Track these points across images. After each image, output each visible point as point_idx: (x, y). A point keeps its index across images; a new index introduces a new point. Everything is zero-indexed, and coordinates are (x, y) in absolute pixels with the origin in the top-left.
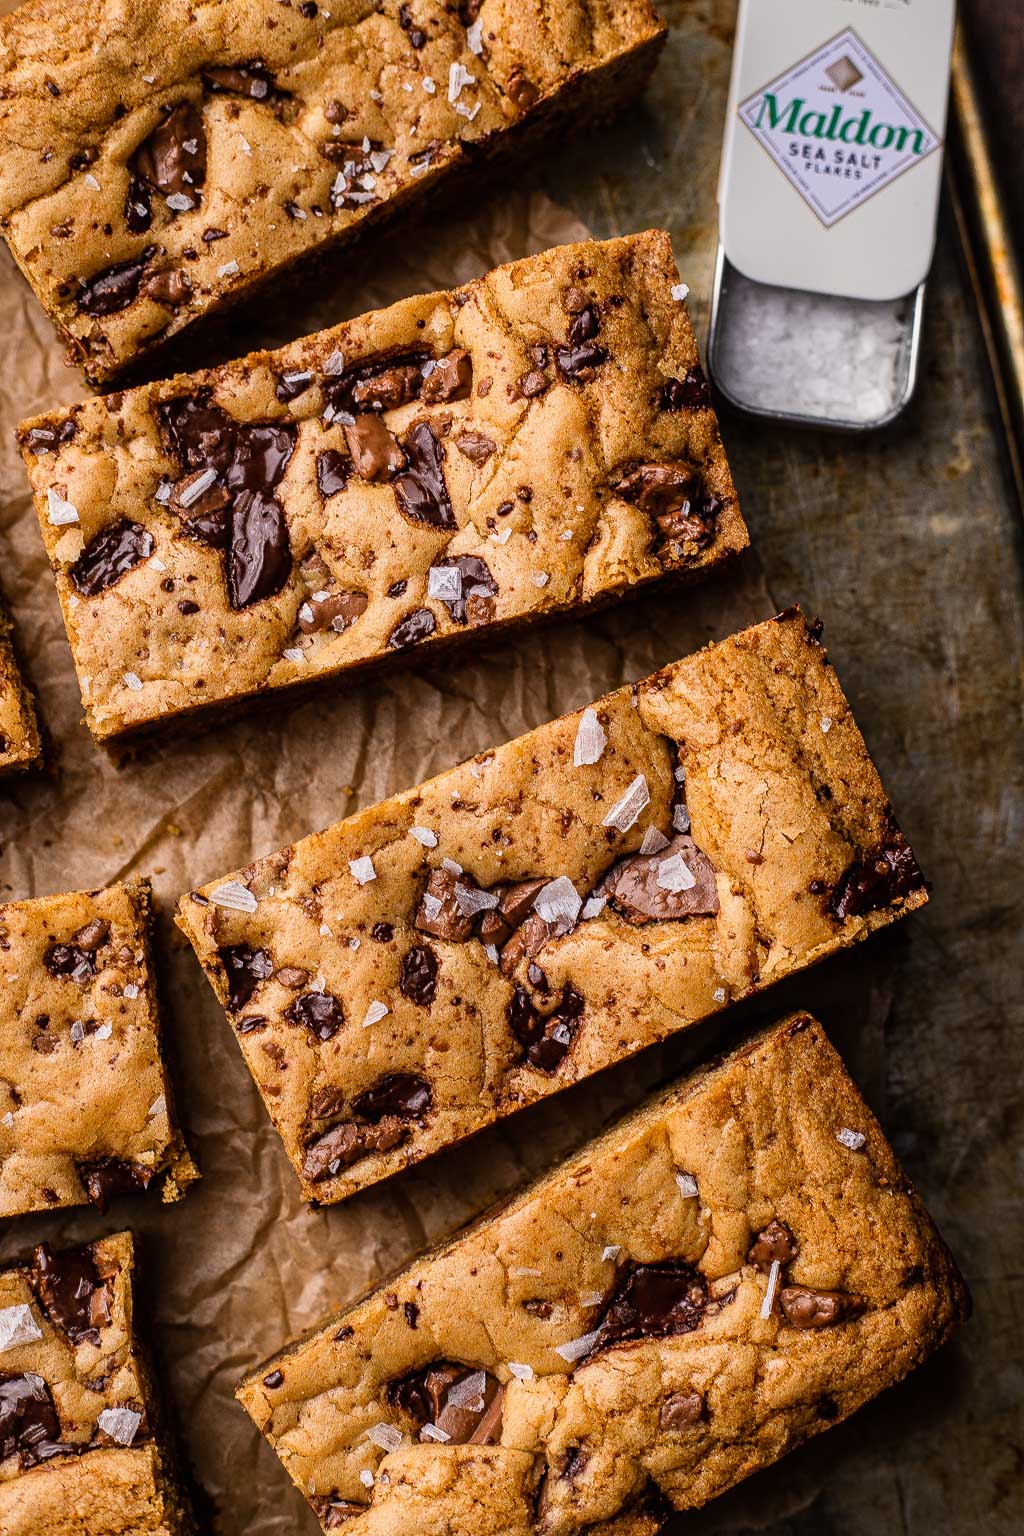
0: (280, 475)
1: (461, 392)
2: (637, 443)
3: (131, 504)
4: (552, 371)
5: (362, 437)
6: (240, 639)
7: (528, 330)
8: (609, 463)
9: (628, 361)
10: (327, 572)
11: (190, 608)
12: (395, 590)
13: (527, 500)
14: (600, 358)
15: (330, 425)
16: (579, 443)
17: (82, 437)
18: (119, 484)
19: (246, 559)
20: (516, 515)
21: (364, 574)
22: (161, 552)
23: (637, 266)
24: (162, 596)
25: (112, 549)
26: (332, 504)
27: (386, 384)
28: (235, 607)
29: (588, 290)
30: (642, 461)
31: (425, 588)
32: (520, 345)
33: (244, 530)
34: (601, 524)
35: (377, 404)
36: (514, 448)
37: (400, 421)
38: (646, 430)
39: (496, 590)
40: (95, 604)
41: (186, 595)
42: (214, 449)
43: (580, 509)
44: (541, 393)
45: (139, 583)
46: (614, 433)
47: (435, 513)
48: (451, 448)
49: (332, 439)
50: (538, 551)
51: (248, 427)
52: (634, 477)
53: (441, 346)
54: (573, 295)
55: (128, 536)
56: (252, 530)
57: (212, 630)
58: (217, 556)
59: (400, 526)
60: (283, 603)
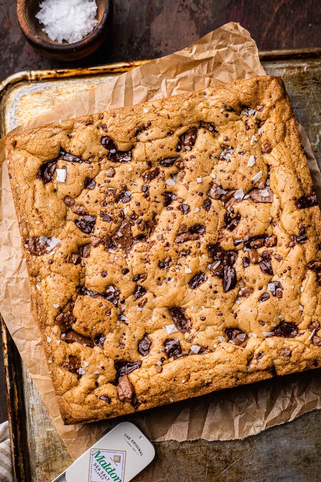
0: (234, 262)
1: (275, 245)
2: (314, 257)
3: (202, 269)
4: (295, 242)
5: (252, 254)
6: (226, 299)
7: (290, 232)
8: (308, 262)
9: (312, 239)
10: (245, 284)
11: (216, 292)
12: (260, 289)
13: (290, 270)
14: (306, 239)
15: (245, 251)
16: (302, 257)
17: (192, 254)
18: (200, 264)
19: (227, 281)
20: (287, 273)
21: (253, 285)
22: (209, 279)
23: (313, 217)
24: (210, 289)
25: (198, 279)
26: (246, 269)
27: (258, 242)
28: (225, 292)
29: (303, 224)
30: (315, 261)
31: (267, 288)
32: (288, 235)
33: (226, 274)
34: (306, 275)
35: (256, 247)
36: (287, 258)
37: (261, 251)
38: (316, 255)
39: (283, 289)
40: (195, 291)
41: (215, 289)
42: (220, 256)
43: (302, 272)
44: (293, 246)
45: (204, 286)
46: (309, 255)
47: (269, 272)
48: (273, 257)
49: (246, 255)
50: (292, 280)
51: (227, 251)
52: (313, 265)
53: (270, 235)
54: (300, 225)
55: (202, 276)
56: (228, 275)
57: (220, 297)
58: (221, 280)
59: (261, 274)
60: (235, 291)
